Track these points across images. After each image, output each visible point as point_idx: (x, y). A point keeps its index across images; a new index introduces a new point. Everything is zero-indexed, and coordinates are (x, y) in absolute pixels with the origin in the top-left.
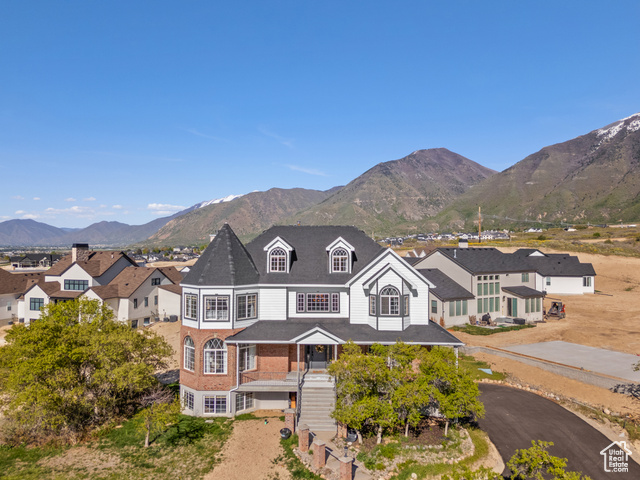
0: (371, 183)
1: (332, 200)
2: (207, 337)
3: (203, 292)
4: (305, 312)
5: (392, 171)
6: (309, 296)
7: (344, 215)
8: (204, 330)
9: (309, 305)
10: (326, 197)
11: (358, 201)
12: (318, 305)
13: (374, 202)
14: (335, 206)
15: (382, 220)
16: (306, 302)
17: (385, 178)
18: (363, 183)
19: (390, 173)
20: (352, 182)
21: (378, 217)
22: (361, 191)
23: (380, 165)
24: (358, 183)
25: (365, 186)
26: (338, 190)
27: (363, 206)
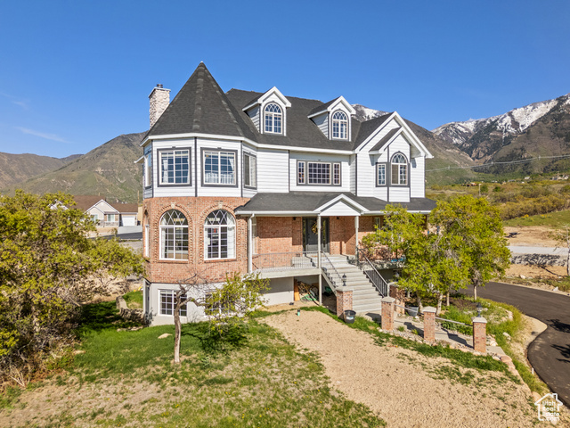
0: (113, 153)
1: (71, 167)
2: (208, 208)
3: (201, 143)
4: (306, 185)
5: (135, 143)
6: (310, 165)
7: (85, 183)
8: (204, 198)
9: (311, 176)
10: (63, 165)
11: (99, 170)
12: (319, 176)
13: (117, 171)
14: (75, 174)
15: (125, 189)
16: (306, 173)
17: (127, 149)
18: (105, 152)
19: (132, 145)
20: (93, 151)
21: (121, 186)
22: (102, 161)
23: (122, 137)
24: (99, 153)
25: (107, 156)
26: (77, 158)
27: (107, 175)
